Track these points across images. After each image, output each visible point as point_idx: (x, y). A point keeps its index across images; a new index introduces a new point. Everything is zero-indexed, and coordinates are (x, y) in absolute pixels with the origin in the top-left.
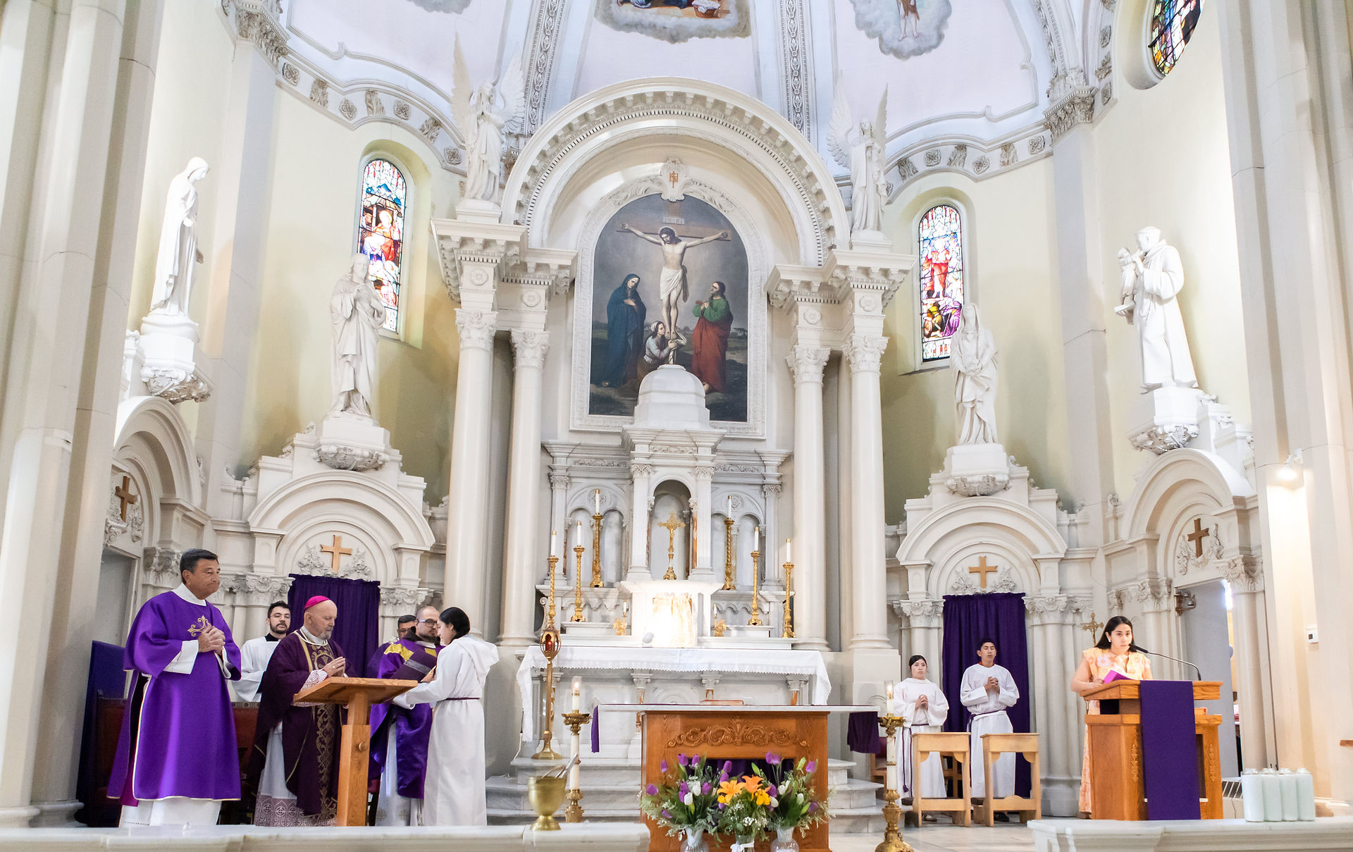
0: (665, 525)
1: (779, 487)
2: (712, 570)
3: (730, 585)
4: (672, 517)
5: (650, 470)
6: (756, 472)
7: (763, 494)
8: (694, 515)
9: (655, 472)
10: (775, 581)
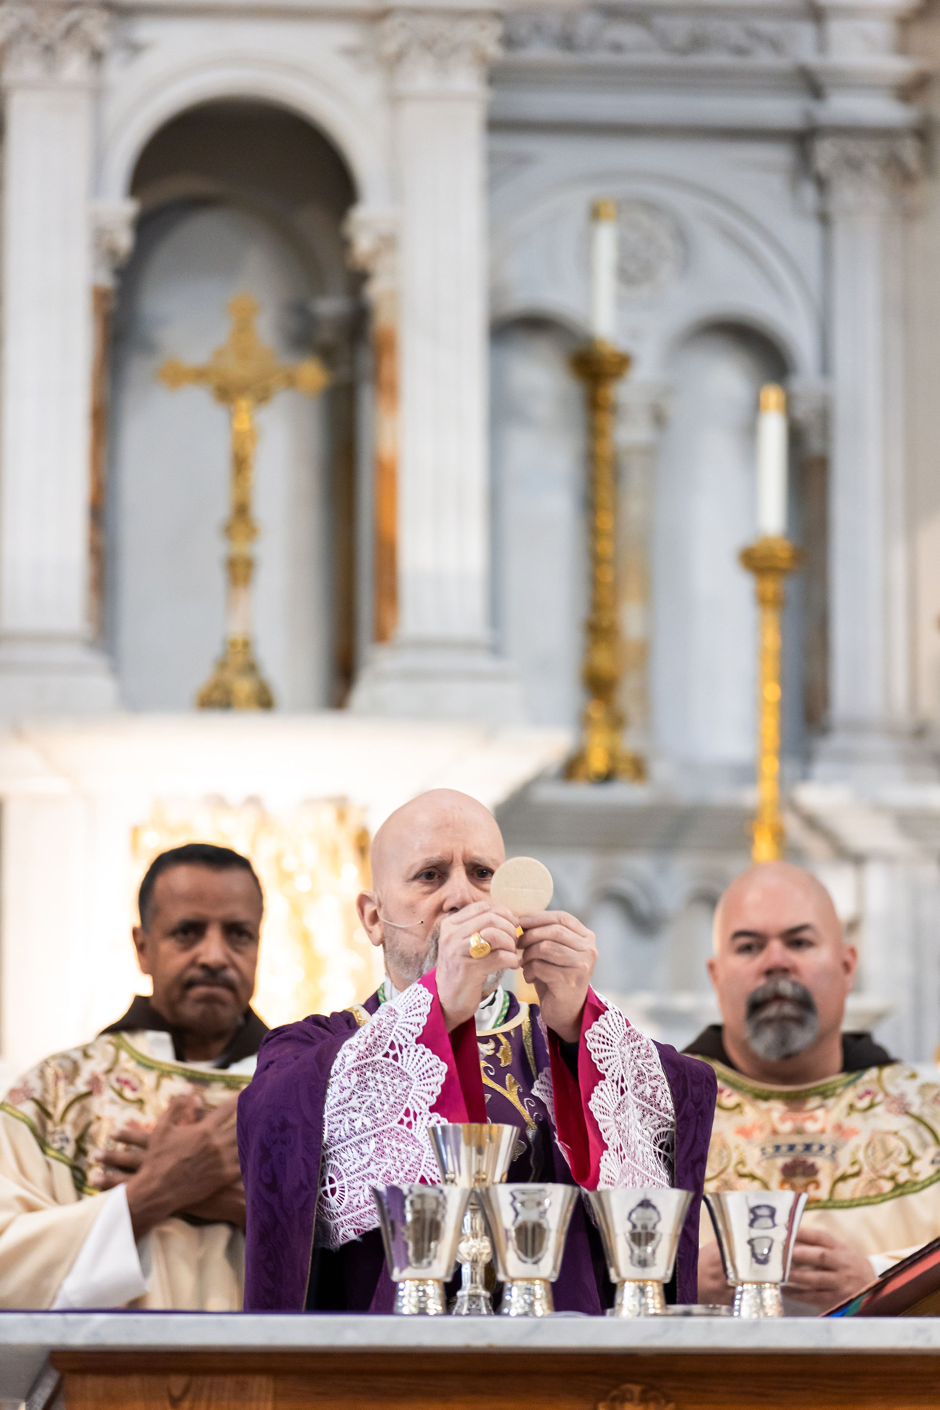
0: (200, 375)
1: (909, 151)
2: (496, 649)
3: (612, 755)
4: (243, 327)
5: (102, 39)
6: (764, 59)
7: (809, 193)
8: (383, 318)
9: (135, 49)
10: (891, 730)
